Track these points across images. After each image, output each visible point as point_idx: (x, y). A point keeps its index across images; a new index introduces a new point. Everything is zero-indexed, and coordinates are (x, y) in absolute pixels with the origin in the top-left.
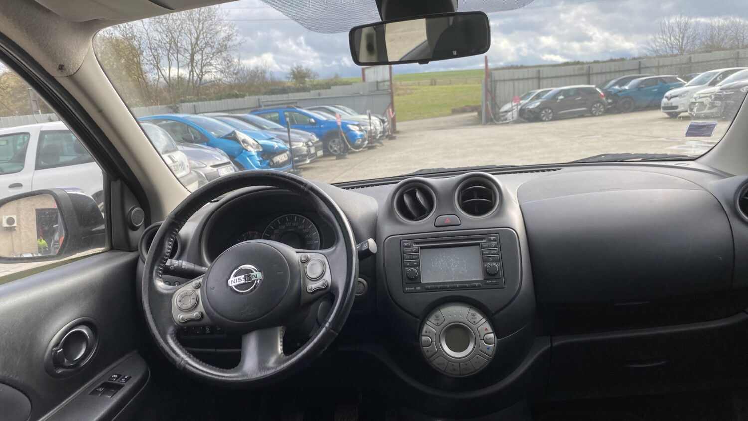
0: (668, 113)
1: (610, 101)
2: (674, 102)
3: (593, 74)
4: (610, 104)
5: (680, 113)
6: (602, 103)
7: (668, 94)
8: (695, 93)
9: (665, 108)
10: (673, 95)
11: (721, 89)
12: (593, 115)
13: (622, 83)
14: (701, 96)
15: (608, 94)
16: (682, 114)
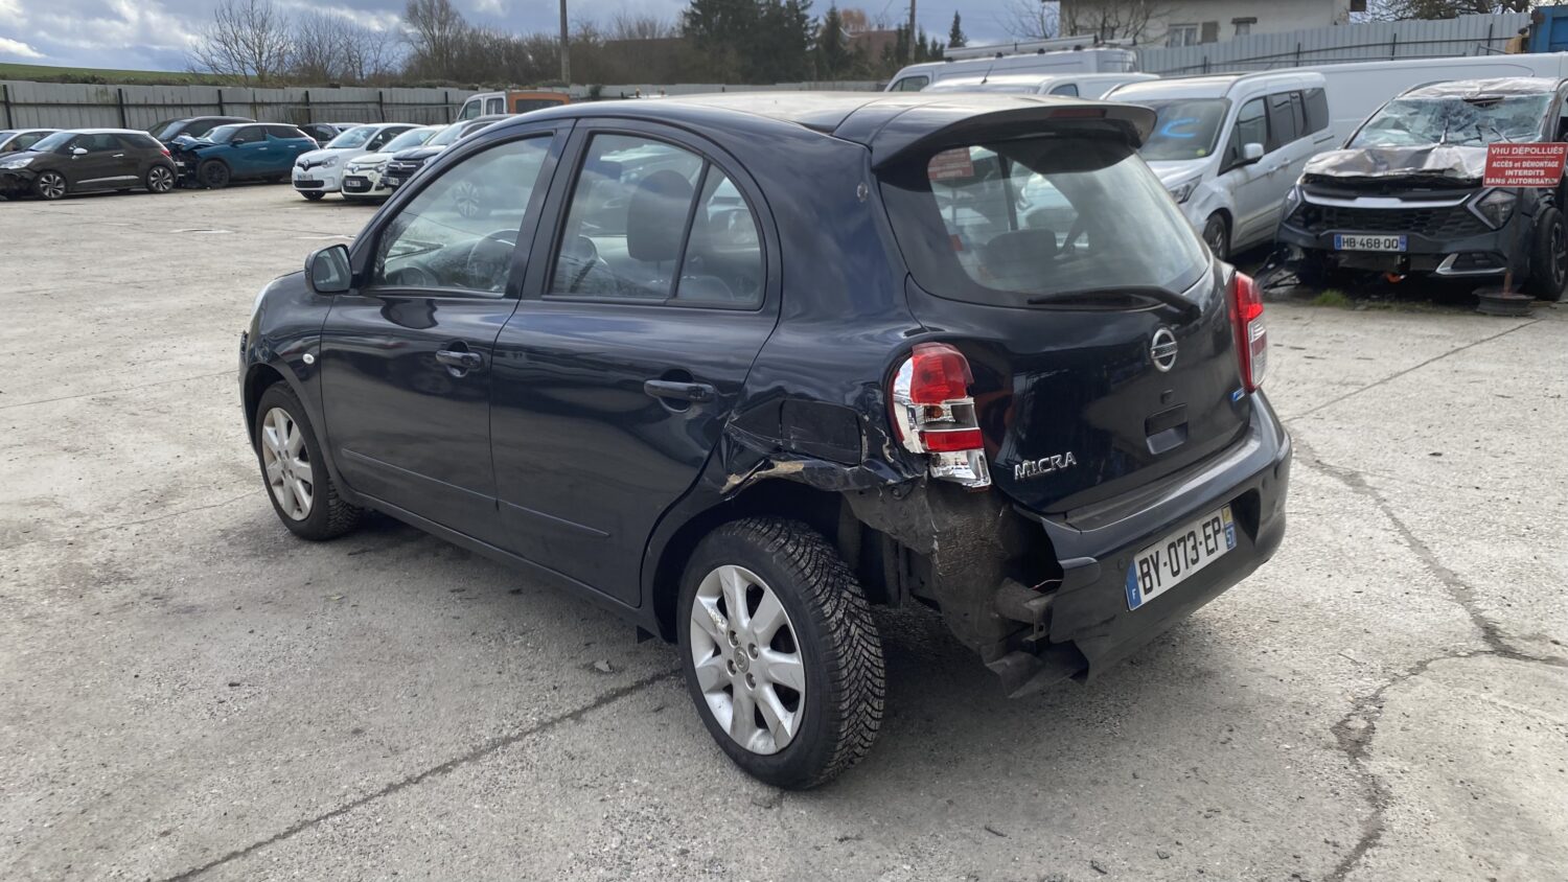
0: (304, 193)
1: (181, 164)
2: (315, 173)
3: (128, 106)
4: (181, 169)
5: (323, 193)
6: (166, 166)
7: (302, 158)
8: (348, 160)
9: (299, 184)
10: (312, 161)
11: (395, 159)
12: (152, 191)
13: (196, 129)
14: (362, 166)
15: (176, 151)
16: (327, 196)
